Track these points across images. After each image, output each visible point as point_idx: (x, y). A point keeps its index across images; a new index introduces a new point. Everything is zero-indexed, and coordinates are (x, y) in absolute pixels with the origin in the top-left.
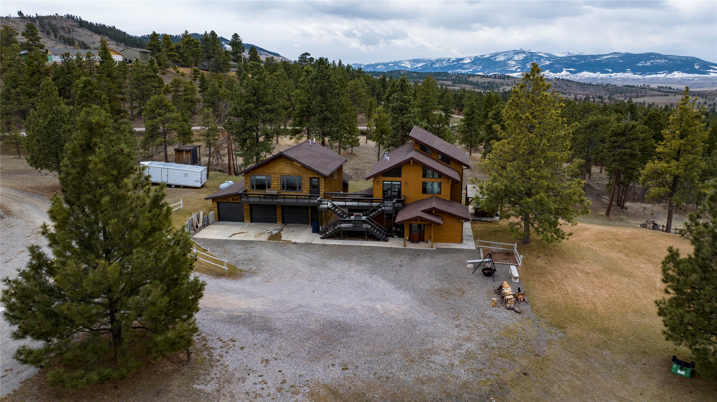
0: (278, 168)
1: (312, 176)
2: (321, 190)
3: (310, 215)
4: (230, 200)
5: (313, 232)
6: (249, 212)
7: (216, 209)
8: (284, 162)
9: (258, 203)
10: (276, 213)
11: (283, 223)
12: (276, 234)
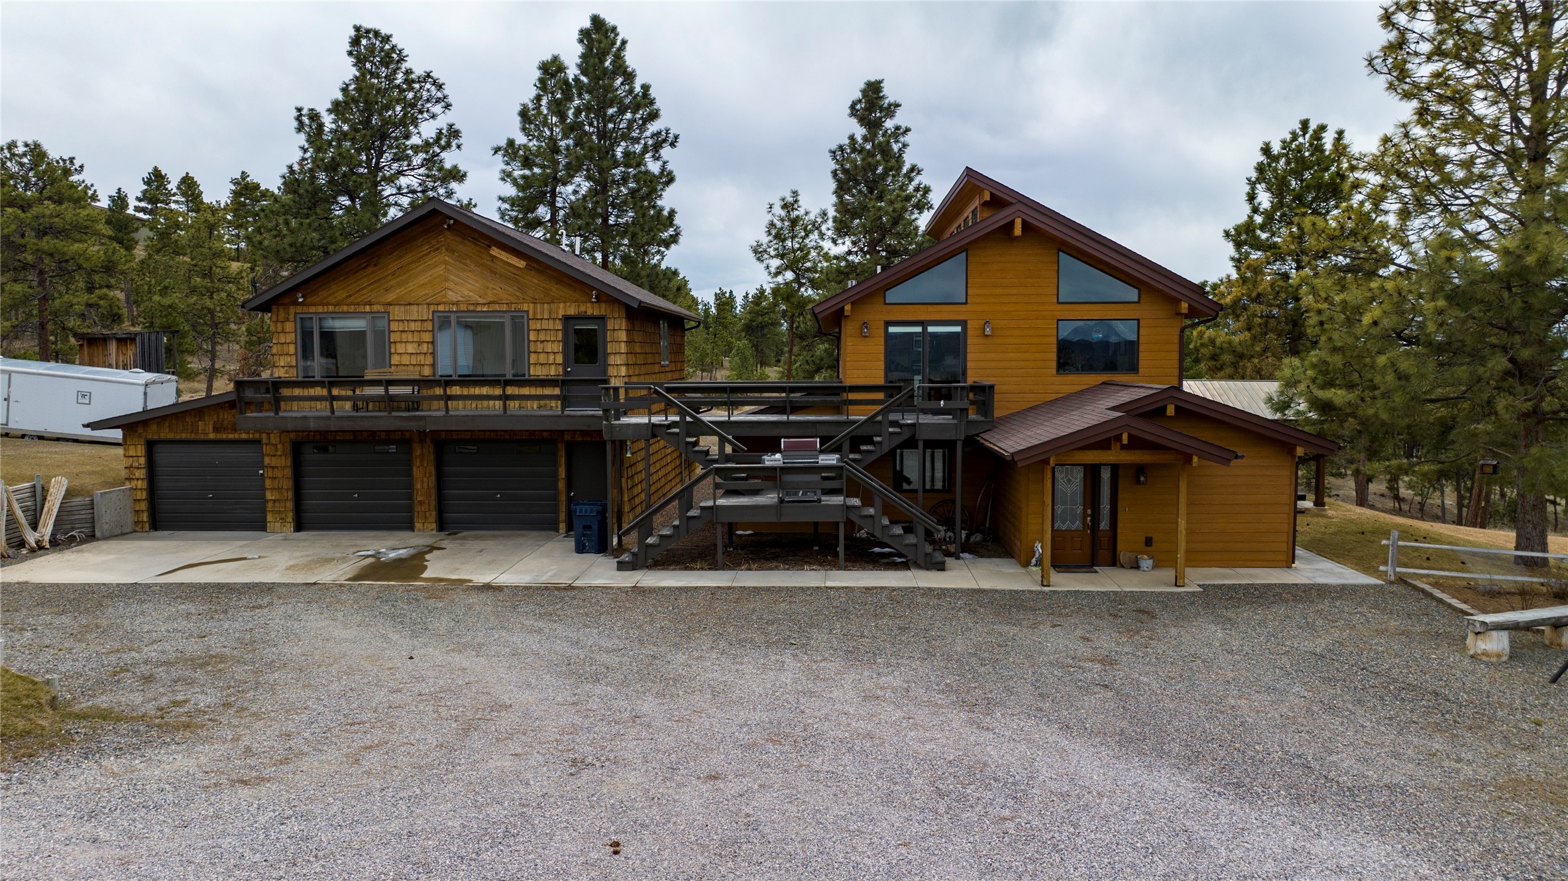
0: (422, 280)
1: (572, 311)
2: (612, 371)
3: (562, 485)
4: (206, 428)
5: (580, 549)
6: (288, 484)
7: (142, 473)
8: (451, 251)
9: (322, 426)
10: (410, 486)
11: (441, 528)
12: (399, 561)
